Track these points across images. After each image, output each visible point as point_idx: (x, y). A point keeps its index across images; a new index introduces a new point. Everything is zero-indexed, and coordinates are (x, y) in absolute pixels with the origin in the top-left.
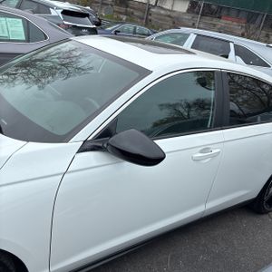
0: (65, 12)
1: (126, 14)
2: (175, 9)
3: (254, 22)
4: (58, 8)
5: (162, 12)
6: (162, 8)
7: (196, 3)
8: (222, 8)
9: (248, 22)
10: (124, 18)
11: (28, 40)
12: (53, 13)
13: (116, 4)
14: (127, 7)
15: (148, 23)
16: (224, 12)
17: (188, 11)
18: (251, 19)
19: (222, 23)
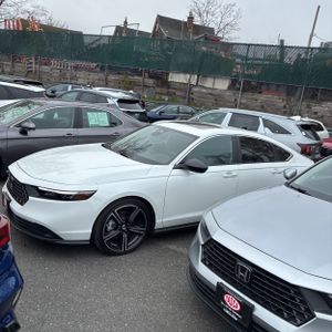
1: (168, 94)
2: (216, 87)
5: (204, 90)
6: (204, 87)
7: (236, 80)
8: (262, 84)
9: (288, 94)
10: (167, 98)
12: (110, 102)
13: (158, 86)
14: (169, 87)
15: (190, 102)
16: (264, 88)
17: (229, 88)
18: (290, 92)
19: (263, 97)
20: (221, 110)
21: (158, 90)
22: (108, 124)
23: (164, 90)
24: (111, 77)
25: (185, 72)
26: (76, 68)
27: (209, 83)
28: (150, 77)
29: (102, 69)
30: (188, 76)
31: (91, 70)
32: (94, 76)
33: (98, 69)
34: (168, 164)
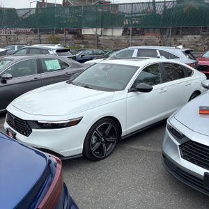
0: (58, 51)
1: (83, 43)
2: (114, 34)
3: (165, 33)
4: (53, 50)
5: (107, 38)
6: (106, 35)
7: (127, 29)
9: (161, 34)
10: (83, 46)
11: (62, 69)
12: (51, 52)
13: (76, 39)
14: (83, 39)
15: (99, 46)
16: (145, 31)
17: (124, 34)
18: (163, 32)
19: (145, 38)
20: (130, 48)
21: (76, 41)
22: (59, 68)
23: (81, 41)
24: (43, 37)
25: (93, 27)
26: (17, 33)
27: (109, 33)
28: (69, 33)
29: (36, 32)
30: (95, 29)
31: (27, 33)
32: (31, 38)
33: (33, 32)
34: (123, 89)
